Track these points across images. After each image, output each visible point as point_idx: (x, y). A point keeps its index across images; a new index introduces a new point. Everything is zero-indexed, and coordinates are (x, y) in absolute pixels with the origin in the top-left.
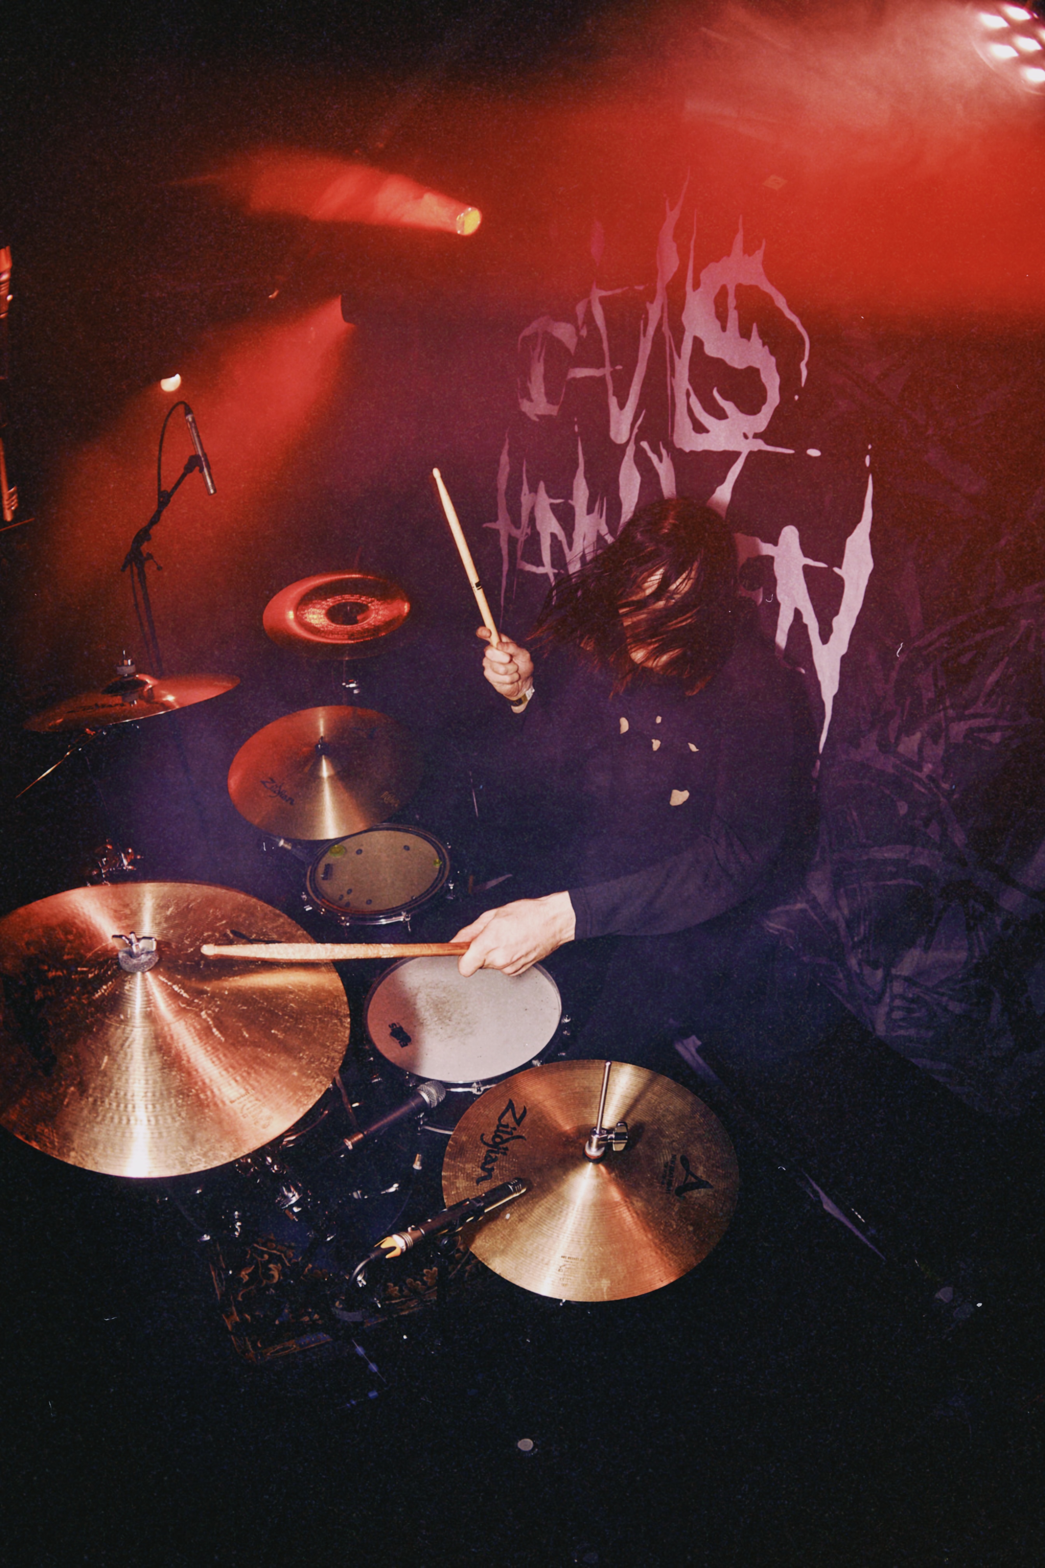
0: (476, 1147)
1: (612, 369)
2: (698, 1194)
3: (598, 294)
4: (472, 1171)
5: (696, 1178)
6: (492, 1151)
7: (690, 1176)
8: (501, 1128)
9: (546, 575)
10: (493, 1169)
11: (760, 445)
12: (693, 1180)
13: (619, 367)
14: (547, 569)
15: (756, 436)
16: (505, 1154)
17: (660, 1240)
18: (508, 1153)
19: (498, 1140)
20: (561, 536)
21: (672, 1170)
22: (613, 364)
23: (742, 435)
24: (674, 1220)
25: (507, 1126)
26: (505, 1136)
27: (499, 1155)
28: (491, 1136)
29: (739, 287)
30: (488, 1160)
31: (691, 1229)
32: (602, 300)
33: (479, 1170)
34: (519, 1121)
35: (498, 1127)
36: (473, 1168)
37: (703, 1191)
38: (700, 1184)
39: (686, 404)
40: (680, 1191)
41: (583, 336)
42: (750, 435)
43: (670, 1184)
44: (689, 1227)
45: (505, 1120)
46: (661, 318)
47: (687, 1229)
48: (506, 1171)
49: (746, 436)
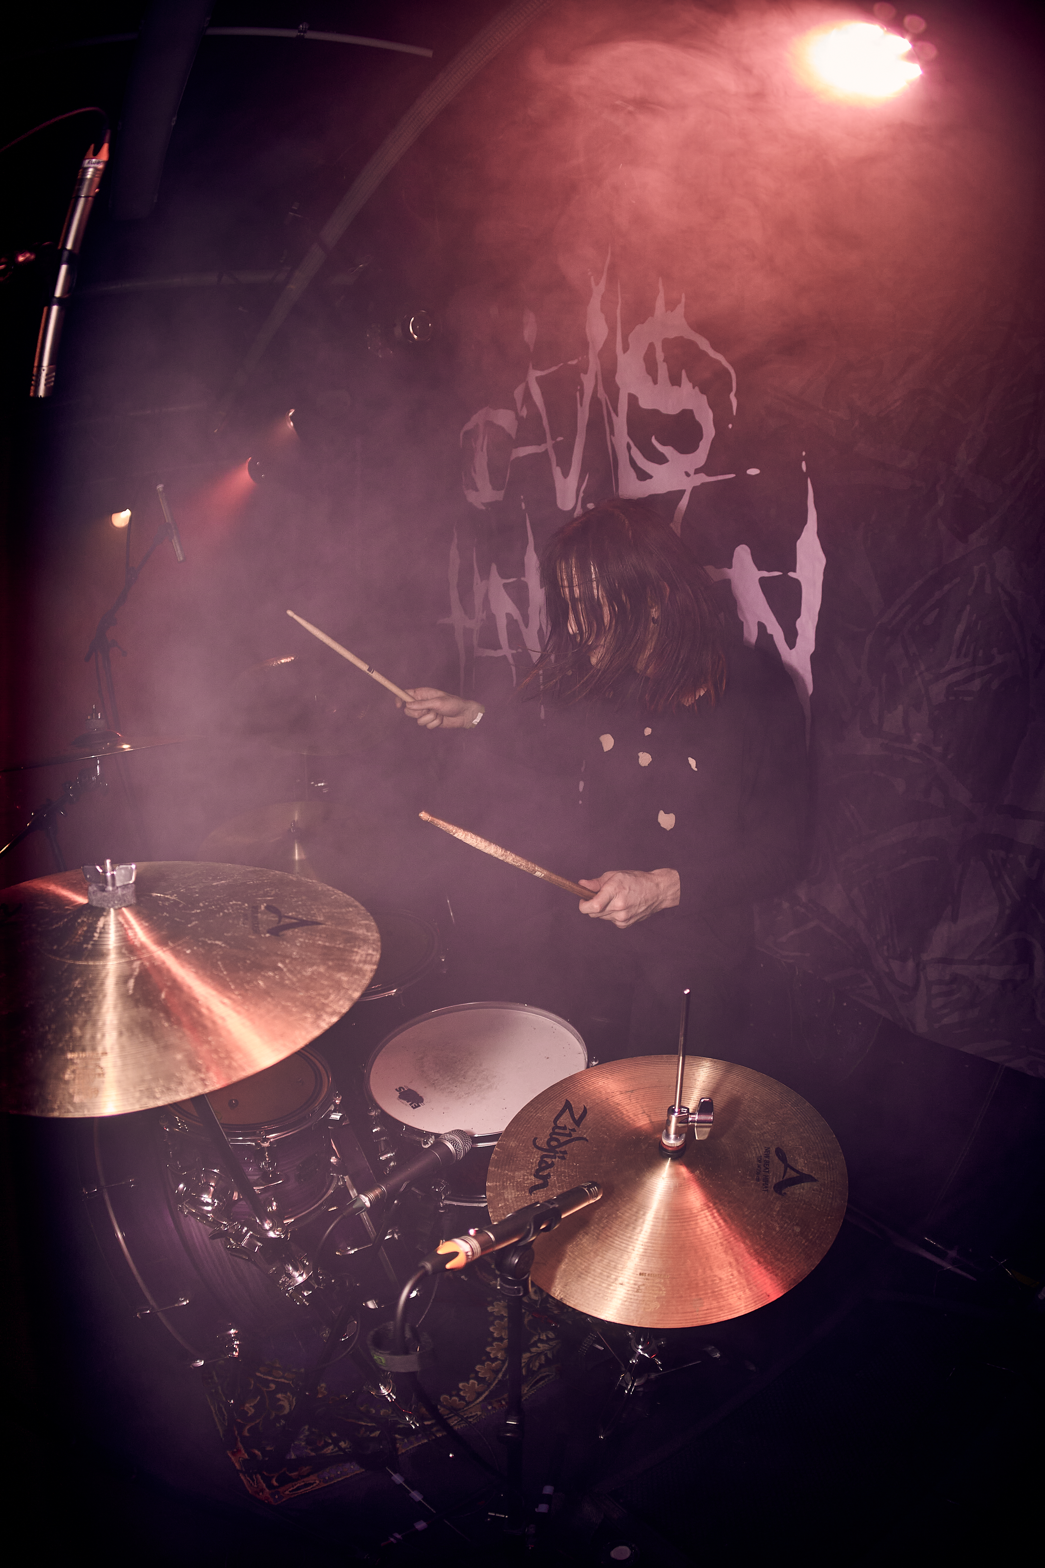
0: (528, 1153)
1: (554, 442)
2: (801, 1190)
3: (534, 374)
4: (524, 1179)
5: (797, 1171)
6: (547, 1156)
7: (788, 1169)
8: (556, 1130)
9: (505, 657)
10: (549, 1175)
11: (703, 478)
12: (794, 1174)
13: (560, 439)
14: (506, 651)
15: (697, 471)
16: (563, 1158)
17: (762, 1247)
18: (567, 1157)
19: (554, 1143)
20: (516, 614)
21: (767, 1163)
22: (553, 438)
23: (684, 474)
24: (776, 1221)
25: (565, 1128)
26: (563, 1139)
27: (555, 1160)
28: (546, 1139)
29: (666, 342)
30: (543, 1166)
31: (797, 1229)
32: (539, 380)
33: (533, 1177)
34: (578, 1122)
35: (553, 1129)
36: (524, 1176)
37: (806, 1185)
38: (802, 1178)
39: (628, 457)
40: (779, 1188)
41: (522, 417)
42: (692, 472)
43: (766, 1180)
44: (795, 1228)
45: (562, 1121)
46: (596, 386)
47: (793, 1230)
48: (565, 1177)
49: (688, 474)
